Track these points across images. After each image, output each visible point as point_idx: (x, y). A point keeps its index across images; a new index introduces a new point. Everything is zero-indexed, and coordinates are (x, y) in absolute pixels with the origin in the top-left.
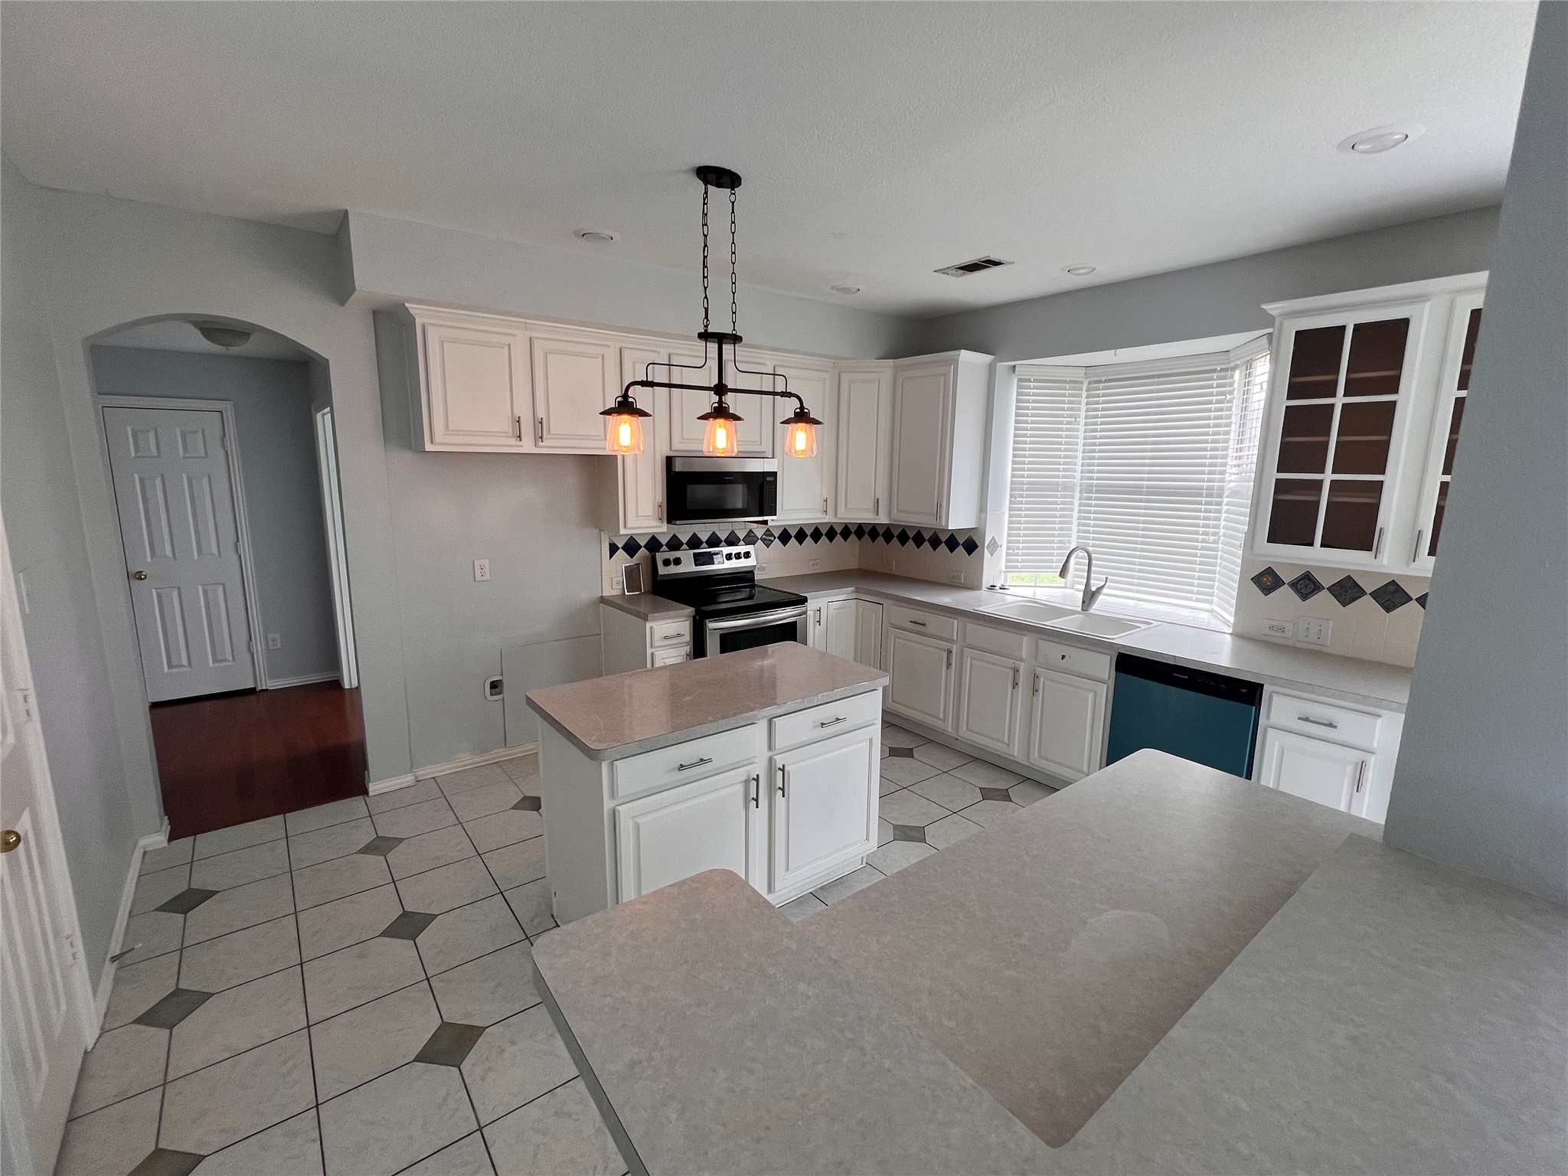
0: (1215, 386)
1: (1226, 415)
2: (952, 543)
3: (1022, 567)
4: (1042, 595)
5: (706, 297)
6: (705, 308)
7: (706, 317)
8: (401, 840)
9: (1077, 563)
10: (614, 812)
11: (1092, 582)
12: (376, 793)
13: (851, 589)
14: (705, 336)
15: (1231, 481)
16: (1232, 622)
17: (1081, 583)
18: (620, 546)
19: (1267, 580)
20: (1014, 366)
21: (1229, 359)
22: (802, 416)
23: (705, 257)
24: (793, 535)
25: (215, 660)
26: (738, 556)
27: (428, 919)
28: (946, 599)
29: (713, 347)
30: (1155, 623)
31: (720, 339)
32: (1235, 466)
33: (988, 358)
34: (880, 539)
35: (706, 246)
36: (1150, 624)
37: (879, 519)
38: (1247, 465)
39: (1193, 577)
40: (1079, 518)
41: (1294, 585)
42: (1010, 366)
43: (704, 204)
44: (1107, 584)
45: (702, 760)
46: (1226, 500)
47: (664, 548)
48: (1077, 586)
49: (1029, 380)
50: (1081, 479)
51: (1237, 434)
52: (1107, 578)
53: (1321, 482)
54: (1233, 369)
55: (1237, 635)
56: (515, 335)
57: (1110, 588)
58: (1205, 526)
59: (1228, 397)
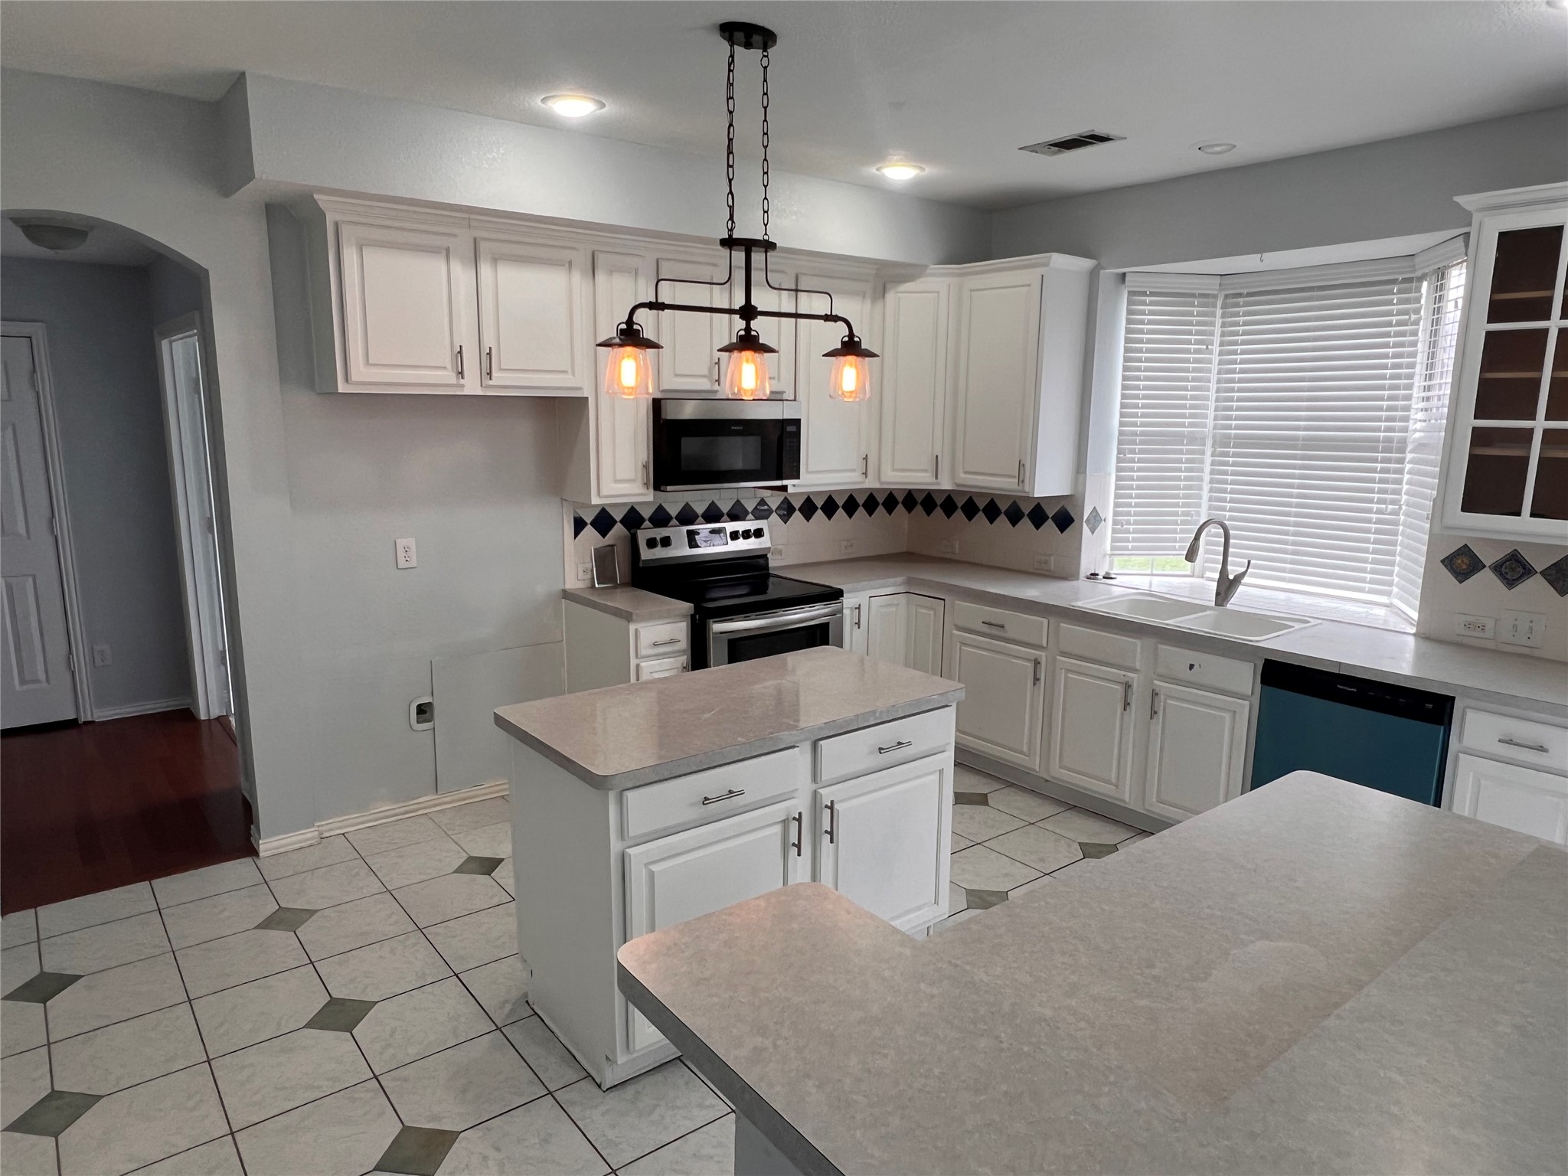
0: (1395, 302)
1: (1409, 342)
2: (1038, 516)
3: (1134, 548)
4: (1160, 585)
5: (731, 192)
6: (730, 207)
7: (731, 218)
8: (312, 912)
9: (1208, 543)
10: (623, 858)
11: (1229, 568)
12: (268, 854)
13: (900, 579)
14: (729, 243)
15: (1415, 431)
16: (1416, 619)
17: (1213, 570)
18: (588, 521)
19: (1462, 563)
20: (1124, 274)
21: (1414, 266)
22: (851, 347)
23: (730, 140)
24: (819, 506)
25: (23, 682)
26: (746, 534)
27: (365, 1007)
28: (1032, 591)
29: (739, 256)
30: (1313, 622)
31: (749, 245)
32: (1422, 410)
33: (1086, 264)
34: (939, 511)
35: (731, 125)
36: (1309, 622)
37: (938, 484)
38: (1438, 408)
39: (1365, 561)
40: (1212, 481)
41: (1497, 568)
42: (1117, 274)
43: (730, 70)
44: (1250, 570)
45: (730, 792)
46: (1409, 456)
47: (647, 523)
48: (1208, 574)
49: (1144, 294)
50: (1214, 428)
51: (1425, 366)
52: (1249, 562)
53: (1531, 431)
54: (1421, 279)
55: (1423, 636)
56: (455, 236)
57: (1254, 575)
58: (1382, 491)
59: (1413, 317)
